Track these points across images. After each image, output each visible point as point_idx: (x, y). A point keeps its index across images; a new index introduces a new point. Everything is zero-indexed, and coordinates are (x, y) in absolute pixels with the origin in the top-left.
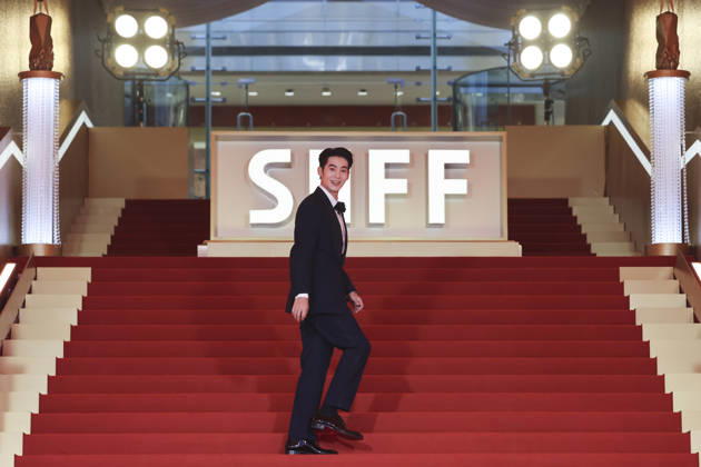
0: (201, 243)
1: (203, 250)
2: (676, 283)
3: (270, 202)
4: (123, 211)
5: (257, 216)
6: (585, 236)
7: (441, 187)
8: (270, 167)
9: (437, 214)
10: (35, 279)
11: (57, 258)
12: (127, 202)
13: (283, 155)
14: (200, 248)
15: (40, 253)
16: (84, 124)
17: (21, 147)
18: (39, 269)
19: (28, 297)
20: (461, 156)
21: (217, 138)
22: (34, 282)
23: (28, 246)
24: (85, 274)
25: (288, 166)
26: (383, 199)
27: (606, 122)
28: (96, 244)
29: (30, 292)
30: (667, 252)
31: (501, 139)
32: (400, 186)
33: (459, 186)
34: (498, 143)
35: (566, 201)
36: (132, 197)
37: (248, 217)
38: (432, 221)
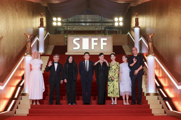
0: (66, 52)
1: (66, 54)
3: (76, 46)
4: (54, 47)
5: (74, 48)
6: (124, 51)
7: (103, 44)
8: (76, 41)
11: (44, 55)
12: (55, 46)
13: (78, 39)
14: (66, 53)
16: (48, 34)
17: (38, 38)
20: (106, 39)
21: (69, 36)
24: (48, 57)
25: (79, 41)
26: (94, 46)
27: (128, 34)
28: (50, 53)
32: (96, 44)
33: (105, 44)
34: (111, 37)
35: (122, 46)
38: (101, 49)
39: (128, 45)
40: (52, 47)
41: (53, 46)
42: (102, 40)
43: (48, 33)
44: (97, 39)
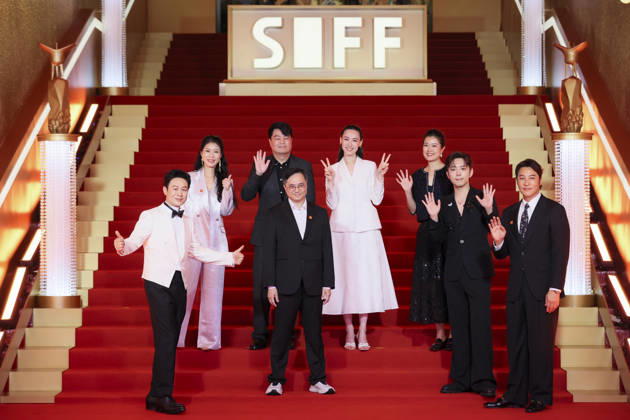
0: (222, 82)
3: (267, 54)
4: (172, 43)
7: (383, 44)
8: (268, 31)
9: (380, 61)
10: (111, 114)
11: (125, 98)
13: (277, 22)
14: (221, 85)
15: (114, 93)
17: (100, 19)
18: (114, 107)
19: (106, 129)
20: (396, 22)
21: (232, 9)
22: (110, 117)
23: (106, 89)
24: (142, 111)
25: (280, 28)
26: (344, 51)
29: (107, 126)
30: (532, 92)
31: (423, 10)
32: (355, 42)
33: (395, 42)
34: (421, 12)
36: (178, 31)
37: (252, 63)
38: (376, 66)
39: (501, 30)
40: (160, 44)
41: (169, 37)
42: (381, 23)
44: (356, 22)
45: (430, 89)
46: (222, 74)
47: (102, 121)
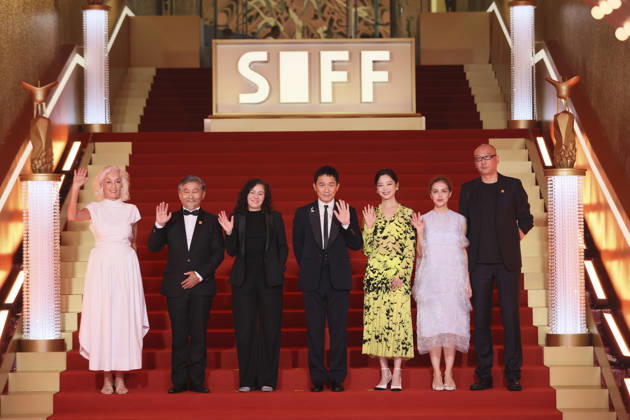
0: (207, 117)
1: (211, 125)
2: (525, 152)
3: (252, 88)
4: (155, 78)
5: (245, 98)
6: (473, 97)
7: (370, 77)
8: (254, 66)
9: (367, 96)
10: (94, 152)
11: (109, 135)
12: (158, 71)
13: (262, 56)
14: (206, 121)
15: (97, 130)
16: (126, 16)
17: (82, 55)
18: (96, 144)
19: (89, 167)
20: (383, 55)
21: (217, 44)
22: (93, 155)
23: (89, 126)
24: (127, 147)
25: (265, 62)
26: (330, 86)
27: (490, 10)
29: (90, 163)
30: (522, 126)
31: (411, 42)
32: (342, 76)
33: (383, 76)
34: (409, 45)
35: (461, 67)
36: (161, 66)
37: (238, 98)
38: (364, 100)
39: (490, 62)
40: (143, 78)
41: (152, 72)
42: (369, 56)
43: (127, 11)
44: (343, 56)
45: (419, 124)
46: (207, 109)
47: (85, 159)
